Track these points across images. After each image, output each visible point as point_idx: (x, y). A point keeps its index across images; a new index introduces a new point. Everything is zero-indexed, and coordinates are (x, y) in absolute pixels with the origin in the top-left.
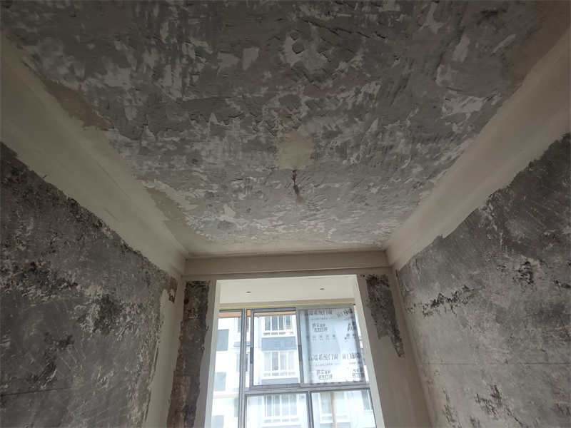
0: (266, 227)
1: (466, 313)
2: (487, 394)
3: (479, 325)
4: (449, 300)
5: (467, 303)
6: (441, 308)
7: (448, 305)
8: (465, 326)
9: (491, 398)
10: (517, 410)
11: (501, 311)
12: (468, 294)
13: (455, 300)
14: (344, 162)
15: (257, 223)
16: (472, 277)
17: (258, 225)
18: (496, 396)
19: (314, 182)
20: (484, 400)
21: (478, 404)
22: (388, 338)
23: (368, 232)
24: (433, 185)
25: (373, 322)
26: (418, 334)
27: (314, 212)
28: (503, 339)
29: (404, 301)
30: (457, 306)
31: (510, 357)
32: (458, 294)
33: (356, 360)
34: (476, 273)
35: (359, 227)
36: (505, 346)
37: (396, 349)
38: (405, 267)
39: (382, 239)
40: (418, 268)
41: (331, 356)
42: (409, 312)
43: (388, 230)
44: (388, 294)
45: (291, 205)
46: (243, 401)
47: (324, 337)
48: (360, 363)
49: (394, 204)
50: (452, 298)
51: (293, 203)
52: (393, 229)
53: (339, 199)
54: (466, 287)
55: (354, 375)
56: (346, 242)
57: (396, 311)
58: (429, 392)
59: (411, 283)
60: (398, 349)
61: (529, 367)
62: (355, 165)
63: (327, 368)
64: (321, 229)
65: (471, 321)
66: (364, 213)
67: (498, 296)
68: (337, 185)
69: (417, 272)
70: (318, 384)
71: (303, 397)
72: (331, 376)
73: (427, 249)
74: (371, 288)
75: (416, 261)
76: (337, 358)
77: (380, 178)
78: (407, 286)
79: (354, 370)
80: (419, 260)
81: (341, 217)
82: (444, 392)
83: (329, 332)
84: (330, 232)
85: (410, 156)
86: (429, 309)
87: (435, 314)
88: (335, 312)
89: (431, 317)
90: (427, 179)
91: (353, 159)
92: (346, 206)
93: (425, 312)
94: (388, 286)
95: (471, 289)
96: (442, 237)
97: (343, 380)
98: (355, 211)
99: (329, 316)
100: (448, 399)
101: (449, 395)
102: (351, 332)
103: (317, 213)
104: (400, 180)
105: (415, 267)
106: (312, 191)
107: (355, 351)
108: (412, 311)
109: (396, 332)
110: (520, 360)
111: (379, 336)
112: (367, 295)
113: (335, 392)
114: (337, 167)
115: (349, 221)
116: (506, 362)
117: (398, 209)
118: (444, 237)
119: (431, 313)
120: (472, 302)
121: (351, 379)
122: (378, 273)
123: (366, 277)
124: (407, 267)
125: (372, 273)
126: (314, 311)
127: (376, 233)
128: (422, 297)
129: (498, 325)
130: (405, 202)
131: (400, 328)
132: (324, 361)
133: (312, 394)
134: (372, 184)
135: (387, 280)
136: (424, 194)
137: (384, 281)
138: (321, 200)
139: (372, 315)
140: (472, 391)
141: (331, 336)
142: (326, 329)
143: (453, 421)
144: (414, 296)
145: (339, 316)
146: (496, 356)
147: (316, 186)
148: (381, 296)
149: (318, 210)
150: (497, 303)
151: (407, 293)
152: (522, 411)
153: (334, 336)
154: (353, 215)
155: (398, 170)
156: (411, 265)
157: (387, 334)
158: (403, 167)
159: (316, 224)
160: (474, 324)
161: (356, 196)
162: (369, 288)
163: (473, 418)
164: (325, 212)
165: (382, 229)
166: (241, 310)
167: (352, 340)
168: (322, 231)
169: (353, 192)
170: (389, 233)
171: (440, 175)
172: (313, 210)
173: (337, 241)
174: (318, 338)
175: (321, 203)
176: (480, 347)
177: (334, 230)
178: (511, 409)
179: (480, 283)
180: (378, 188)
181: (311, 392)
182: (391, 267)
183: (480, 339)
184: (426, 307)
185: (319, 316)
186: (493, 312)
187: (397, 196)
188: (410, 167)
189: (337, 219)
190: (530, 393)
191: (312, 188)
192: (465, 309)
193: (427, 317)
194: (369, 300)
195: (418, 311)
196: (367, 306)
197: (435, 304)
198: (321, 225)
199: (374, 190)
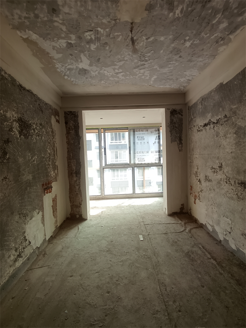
0: (111, 74)
1: (220, 130)
2: (216, 166)
3: (225, 136)
4: (214, 123)
5: (223, 124)
6: (208, 127)
7: (212, 126)
8: (217, 136)
9: (218, 168)
10: (228, 172)
11: (240, 128)
12: (226, 119)
13: (217, 123)
14: (171, 14)
15: (105, 70)
16: (231, 109)
17: (106, 72)
18: (221, 167)
19: (146, 35)
20: (214, 168)
21: (211, 170)
22: (176, 143)
23: (177, 79)
24: (230, 40)
25: (170, 135)
26: (192, 141)
27: (143, 63)
28: (235, 142)
29: (189, 124)
30: (217, 126)
31: (234, 150)
32: (220, 120)
33: (158, 154)
34: (235, 107)
35: (172, 75)
36: (234, 146)
37: (179, 148)
38: (195, 104)
39: (185, 85)
40: (202, 105)
41: (145, 152)
42: (190, 130)
43: (190, 78)
44: (181, 120)
45: (128, 56)
46: (102, 170)
47: (143, 143)
48: (159, 155)
49: (199, 56)
50: (216, 122)
51: (129, 55)
52: (194, 77)
53: (162, 51)
54: (226, 116)
55: (155, 160)
56: (162, 86)
57: (183, 129)
58: (190, 166)
59: (195, 114)
60: (180, 148)
61: (241, 154)
62: (178, 19)
63: (143, 157)
64: (147, 76)
65: (221, 134)
66: (177, 64)
67: (242, 120)
68: (162, 39)
69: (200, 106)
70: (138, 164)
71: (130, 169)
72: (144, 161)
73: (211, 92)
74: (172, 117)
75: (202, 100)
76: (148, 153)
77: (194, 32)
78: (193, 115)
79: (156, 158)
80: (204, 99)
81: (161, 67)
82: (197, 166)
83: (146, 141)
84: (153, 79)
85: (222, 10)
86: (201, 128)
87: (204, 131)
88: (150, 130)
89: (201, 132)
90: (228, 35)
91: (178, 12)
92: (166, 57)
93: (199, 130)
94: (182, 115)
95: (228, 116)
96: (223, 83)
97: (150, 162)
98: (171, 62)
99: (146, 132)
100: (198, 169)
101: (199, 167)
102: (157, 141)
103: (146, 63)
104: (208, 35)
105: (200, 104)
106: (143, 44)
107: (157, 150)
108: (192, 129)
109: (180, 140)
110: (239, 152)
111: (171, 142)
112: (169, 120)
113: (145, 167)
114: (164, 21)
115: (166, 70)
116: (231, 153)
117: (201, 61)
118: (224, 83)
119: (202, 130)
120: (226, 124)
121: (154, 162)
122: (177, 108)
123: (170, 110)
124: (196, 104)
125: (174, 107)
126: (138, 130)
127: (182, 80)
128: (200, 122)
129: (235, 135)
130: (207, 55)
131: (183, 138)
132: (141, 154)
133: (135, 168)
134: (187, 38)
135: (182, 112)
136: (221, 49)
137: (180, 112)
138: (149, 52)
139: (170, 131)
140: (210, 165)
141: (146, 143)
142: (144, 139)
143: (197, 177)
144: (195, 121)
145: (152, 132)
146: (227, 150)
147: (147, 39)
148: (177, 121)
149: (146, 61)
150: (239, 124)
151: (192, 119)
152: (230, 172)
153: (148, 142)
154: (170, 66)
155: (210, 25)
156: (198, 102)
157: (176, 141)
158: (214, 22)
159: (144, 72)
160: (222, 135)
161: (174, 48)
162: (171, 116)
163: (206, 175)
164: (151, 63)
165: (187, 77)
166: (98, 129)
167: (157, 144)
168: (148, 78)
169: (173, 45)
170: (190, 80)
171: (238, 31)
172: (143, 61)
173: (156, 86)
174: (139, 143)
175: (149, 54)
176: (221, 146)
177: (155, 77)
178: (225, 171)
179: (235, 113)
180: (191, 42)
181: (134, 167)
182: (186, 104)
183: (223, 142)
184: (200, 127)
185: (141, 132)
186: (235, 129)
187: (203, 50)
188: (219, 22)
189: (158, 69)
190: (236, 165)
191: (144, 41)
192: (221, 128)
193: (199, 133)
194: (170, 123)
195: (195, 129)
196: (168, 126)
197: (206, 125)
198: (147, 73)
199: (188, 44)
